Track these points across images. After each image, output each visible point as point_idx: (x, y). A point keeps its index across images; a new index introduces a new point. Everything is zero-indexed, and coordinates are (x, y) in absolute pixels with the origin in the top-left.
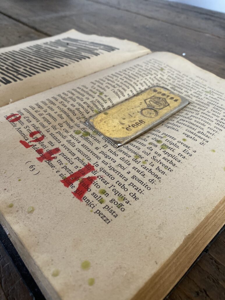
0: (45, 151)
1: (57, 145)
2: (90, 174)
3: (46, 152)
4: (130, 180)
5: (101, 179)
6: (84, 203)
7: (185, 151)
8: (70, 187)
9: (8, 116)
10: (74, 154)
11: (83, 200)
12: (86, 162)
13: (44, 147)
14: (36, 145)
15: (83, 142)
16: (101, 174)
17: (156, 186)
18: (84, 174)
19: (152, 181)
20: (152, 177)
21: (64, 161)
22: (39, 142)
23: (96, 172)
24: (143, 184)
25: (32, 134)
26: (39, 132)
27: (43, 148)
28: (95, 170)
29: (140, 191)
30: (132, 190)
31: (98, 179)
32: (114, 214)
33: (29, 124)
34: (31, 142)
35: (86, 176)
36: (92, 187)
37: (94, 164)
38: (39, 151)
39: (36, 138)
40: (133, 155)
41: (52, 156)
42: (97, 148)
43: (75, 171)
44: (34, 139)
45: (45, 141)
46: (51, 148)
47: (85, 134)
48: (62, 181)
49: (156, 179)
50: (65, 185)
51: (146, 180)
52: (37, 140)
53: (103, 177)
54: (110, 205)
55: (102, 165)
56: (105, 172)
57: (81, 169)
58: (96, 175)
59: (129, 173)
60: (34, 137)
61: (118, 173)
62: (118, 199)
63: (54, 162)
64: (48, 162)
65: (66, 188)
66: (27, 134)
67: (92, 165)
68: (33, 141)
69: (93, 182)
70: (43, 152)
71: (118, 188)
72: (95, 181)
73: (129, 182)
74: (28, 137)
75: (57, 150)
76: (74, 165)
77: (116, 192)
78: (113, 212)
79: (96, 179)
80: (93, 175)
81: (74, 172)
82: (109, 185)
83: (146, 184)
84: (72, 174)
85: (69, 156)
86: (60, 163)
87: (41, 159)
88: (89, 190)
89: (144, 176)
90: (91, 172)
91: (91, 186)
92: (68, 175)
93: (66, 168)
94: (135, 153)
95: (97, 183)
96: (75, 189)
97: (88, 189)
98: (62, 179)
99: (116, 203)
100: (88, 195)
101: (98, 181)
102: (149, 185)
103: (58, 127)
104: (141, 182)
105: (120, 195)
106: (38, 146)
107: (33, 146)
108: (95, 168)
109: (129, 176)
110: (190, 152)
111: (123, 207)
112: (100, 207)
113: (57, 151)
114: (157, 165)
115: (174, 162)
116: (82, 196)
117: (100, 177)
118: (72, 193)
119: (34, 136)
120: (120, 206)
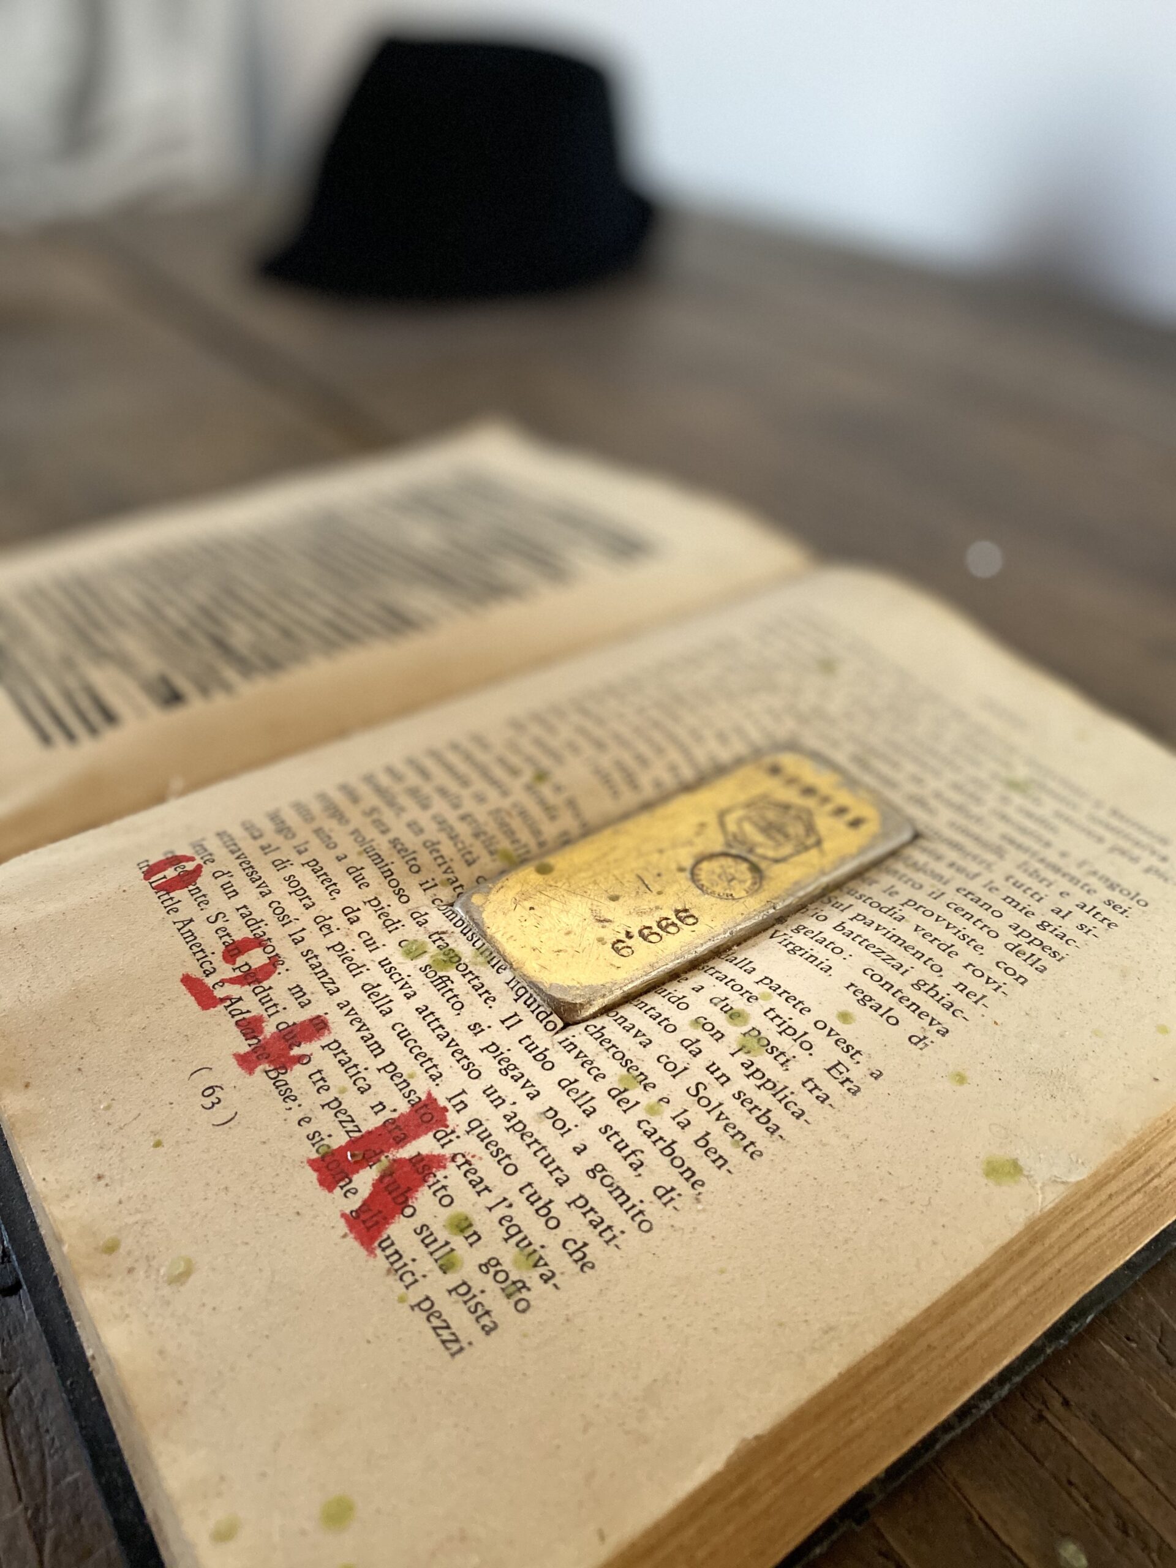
0: (269, 1029)
1: (322, 1005)
2: (425, 1145)
3: (274, 1030)
4: (581, 1184)
5: (465, 1167)
6: (380, 1261)
7: (834, 1072)
8: (338, 1189)
9: (151, 863)
10: (378, 1050)
11: (378, 1251)
12: (422, 1086)
13: (272, 1010)
14: (240, 999)
15: (428, 994)
16: (470, 1145)
17: (679, 1220)
18: (402, 1141)
19: (664, 1194)
20: (671, 1177)
21: (337, 1077)
22: (253, 986)
23: (453, 1137)
24: (627, 1206)
25: (233, 951)
26: (259, 942)
27: (265, 1014)
28: (447, 1126)
29: (608, 1235)
30: (575, 1225)
31: (452, 1166)
32: (485, 1320)
33: (228, 906)
34: (223, 982)
35: (407, 1152)
36: (424, 1199)
37: (450, 1100)
38: (250, 1027)
39: (246, 968)
40: (613, 1069)
41: (296, 1051)
42: (476, 1028)
43: (370, 1122)
44: (238, 973)
45: (279, 985)
46: (296, 1015)
47: (442, 957)
48: (312, 1163)
49: (683, 1187)
50: (322, 1182)
51: (639, 1190)
52: (252, 977)
53: (473, 1161)
54: (481, 1281)
55: (479, 1106)
56: (485, 1138)
57: (395, 1115)
58: (448, 1151)
59: (579, 1151)
60: (237, 965)
61: (535, 1147)
62: (515, 1262)
63: (297, 1076)
64: (273, 1074)
65: (323, 1193)
66: (215, 946)
67: (442, 1102)
68: (233, 981)
69: (431, 1180)
70: (261, 1032)
71: (524, 1214)
72: (440, 1174)
73: (571, 1191)
74: (217, 960)
75: (319, 1025)
76: (371, 1099)
77: (512, 1231)
78: (480, 1312)
79: (444, 1167)
80: (437, 1150)
81: (364, 1130)
82: (489, 1199)
83: (640, 1207)
84: (357, 1135)
85: (359, 1053)
86: (321, 1082)
87: (247, 1062)
88: (408, 1211)
89: (640, 1170)
90: (431, 1134)
91: (418, 1195)
92: (339, 1139)
93: (336, 1106)
94: (626, 1063)
95: (444, 1182)
96: (354, 1203)
97: (405, 1204)
98: (314, 1155)
99: (501, 1277)
100: (400, 1231)
101: (452, 1176)
102: (653, 1209)
103: (340, 921)
104: (621, 1196)
105: (525, 1245)
106: (250, 1003)
107: (229, 1003)
108: (452, 1117)
109: (575, 1167)
110: (857, 1073)
111: (524, 1294)
112: (436, 1285)
113: (318, 1030)
114: (702, 1121)
115: (780, 1115)
116: (380, 1232)
117: (460, 1160)
118: (343, 1215)
119: (240, 961)
120: (514, 1289)
